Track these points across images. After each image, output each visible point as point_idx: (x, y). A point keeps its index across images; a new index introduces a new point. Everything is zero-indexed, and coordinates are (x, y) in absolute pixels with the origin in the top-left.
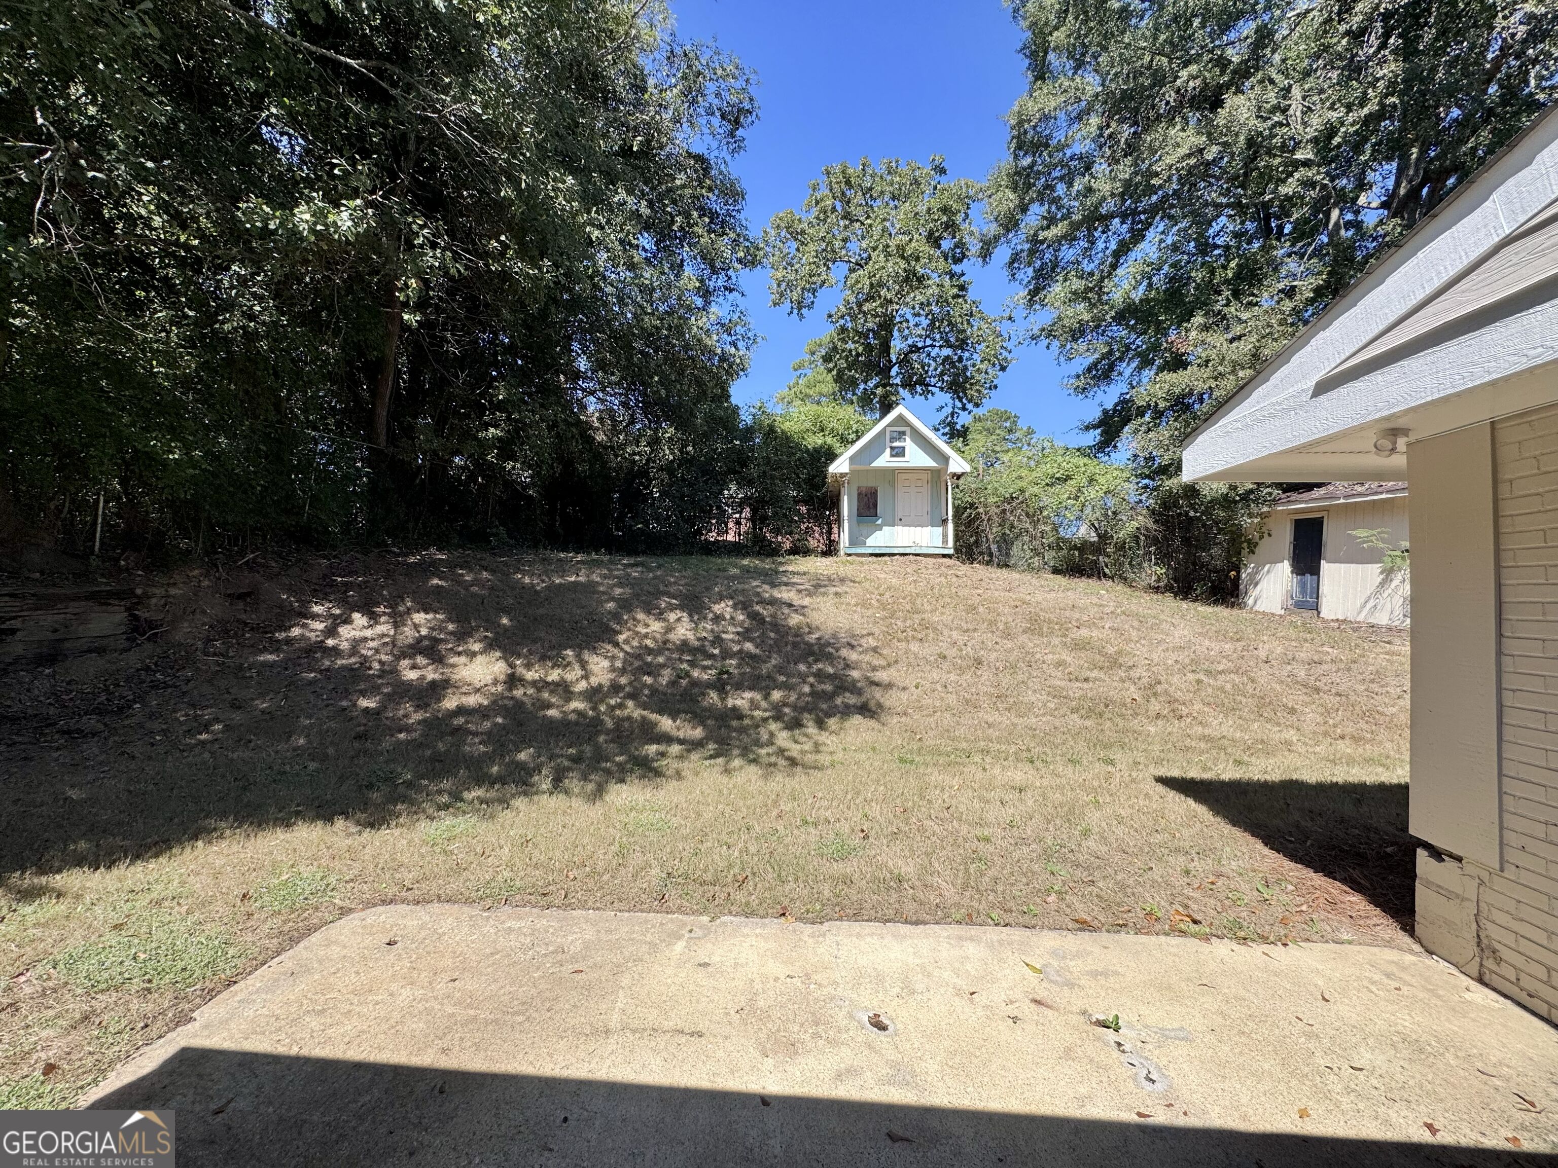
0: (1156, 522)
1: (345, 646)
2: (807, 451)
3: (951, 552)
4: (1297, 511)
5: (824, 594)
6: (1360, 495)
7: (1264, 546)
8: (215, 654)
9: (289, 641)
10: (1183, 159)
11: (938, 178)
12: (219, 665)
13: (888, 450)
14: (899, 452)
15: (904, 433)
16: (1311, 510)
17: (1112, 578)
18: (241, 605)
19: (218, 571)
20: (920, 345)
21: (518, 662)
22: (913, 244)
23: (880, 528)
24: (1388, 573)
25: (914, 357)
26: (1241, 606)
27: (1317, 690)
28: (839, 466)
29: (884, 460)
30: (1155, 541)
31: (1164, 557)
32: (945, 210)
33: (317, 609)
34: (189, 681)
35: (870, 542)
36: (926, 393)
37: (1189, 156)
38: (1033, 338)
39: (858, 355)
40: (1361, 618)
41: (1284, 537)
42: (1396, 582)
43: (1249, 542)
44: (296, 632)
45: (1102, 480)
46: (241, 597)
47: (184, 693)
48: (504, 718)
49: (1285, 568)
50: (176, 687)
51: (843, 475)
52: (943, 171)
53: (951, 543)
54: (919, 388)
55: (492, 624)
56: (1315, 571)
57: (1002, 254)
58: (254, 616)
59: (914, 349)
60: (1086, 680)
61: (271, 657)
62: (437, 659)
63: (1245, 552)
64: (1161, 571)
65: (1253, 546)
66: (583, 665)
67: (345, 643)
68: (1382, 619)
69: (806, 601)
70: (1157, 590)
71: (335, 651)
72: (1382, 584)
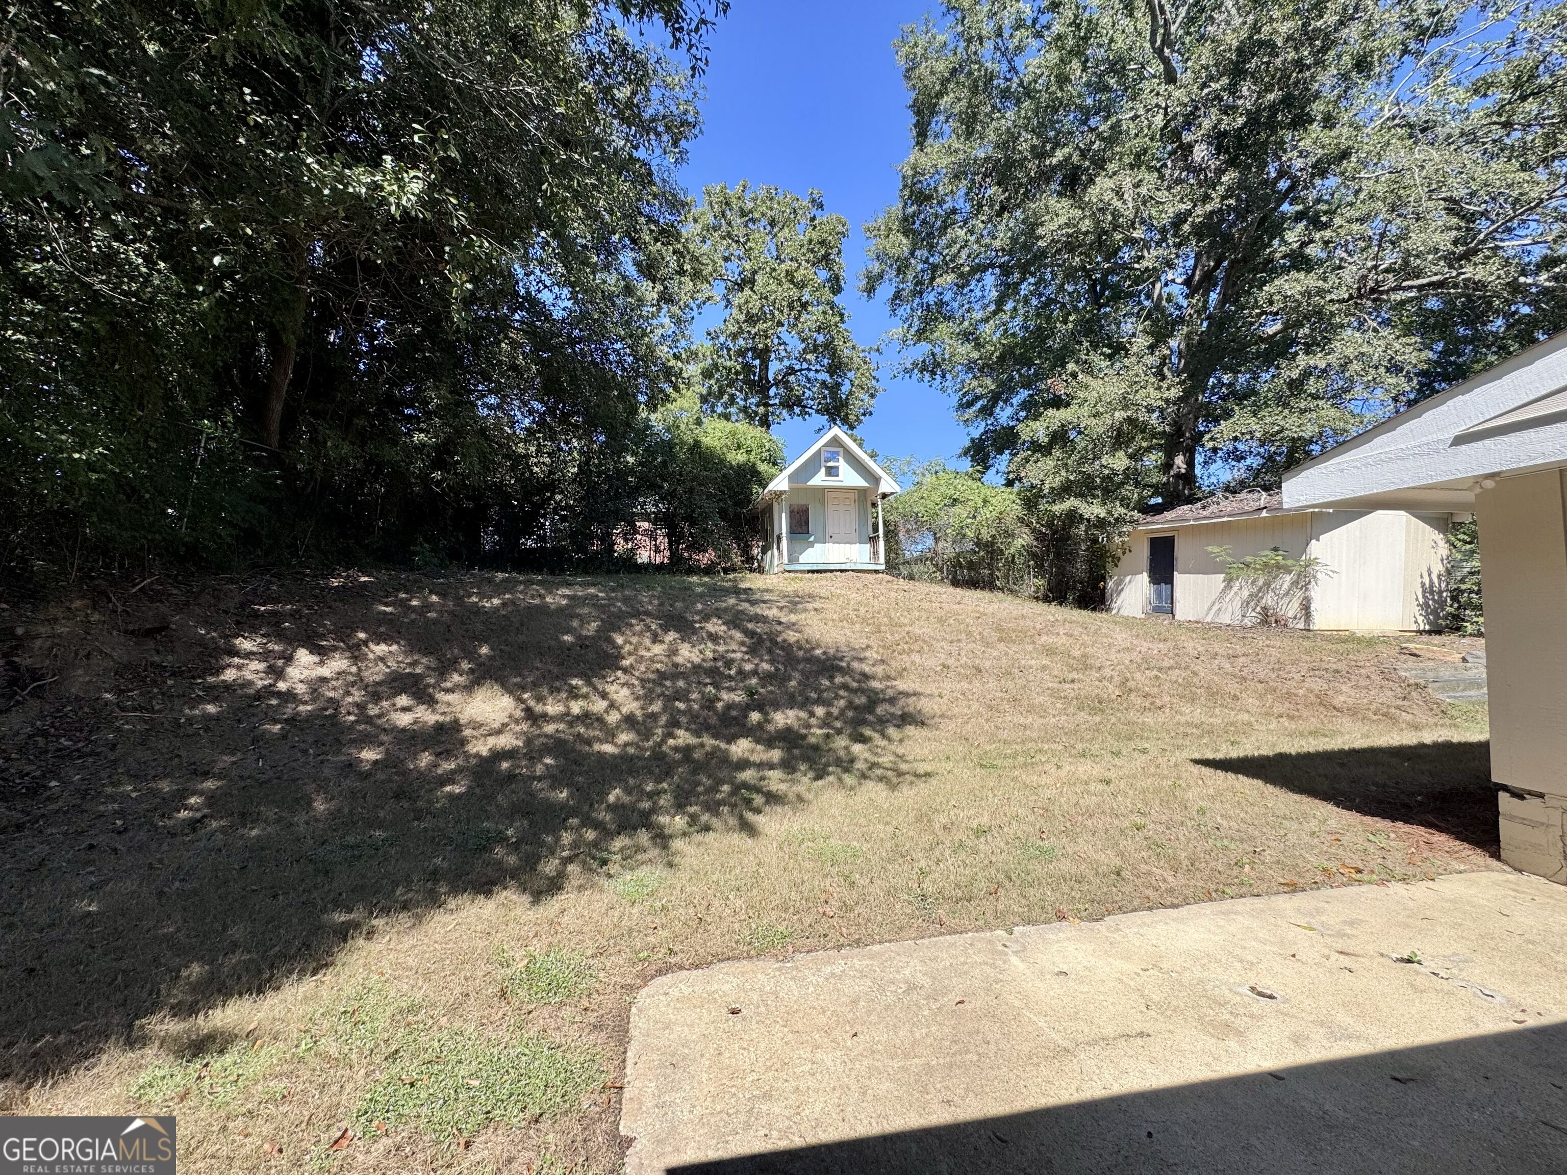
0: (1037, 539)
1: (301, 689)
2: (732, 467)
3: (883, 567)
4: (1152, 531)
5: (805, 610)
6: (1206, 518)
7: (1125, 560)
8: (135, 709)
9: (228, 687)
10: (1060, 227)
11: (814, 211)
12: (146, 722)
13: (823, 470)
14: (832, 472)
15: (838, 453)
16: (1164, 530)
17: (1002, 590)
18: (151, 644)
19: (110, 601)
20: (797, 367)
21: (526, 696)
22: (802, 272)
23: (812, 545)
24: (1229, 582)
25: (792, 378)
26: (1108, 610)
27: (1245, 679)
28: (780, 483)
29: (819, 479)
30: (1033, 556)
31: (1040, 569)
32: (823, 243)
33: (245, 645)
34: (115, 745)
35: (803, 558)
36: (803, 414)
37: (1067, 225)
38: (906, 371)
39: (737, 373)
40: (1209, 619)
41: (1143, 552)
42: (1235, 589)
43: (1113, 557)
44: (229, 675)
45: (993, 501)
46: (150, 633)
47: (115, 762)
48: (556, 758)
49: (1143, 579)
50: (98, 754)
51: (782, 493)
52: (821, 206)
53: (882, 559)
54: (797, 410)
55: (471, 655)
56: (1170, 581)
57: (886, 290)
58: (170, 658)
59: (791, 371)
60: (1073, 681)
61: (211, 709)
62: (425, 697)
63: (1109, 566)
64: (1040, 582)
65: (1116, 561)
66: (604, 695)
67: (300, 685)
68: (1225, 619)
69: (793, 618)
70: (1037, 598)
71: (289, 696)
72: (1224, 591)
